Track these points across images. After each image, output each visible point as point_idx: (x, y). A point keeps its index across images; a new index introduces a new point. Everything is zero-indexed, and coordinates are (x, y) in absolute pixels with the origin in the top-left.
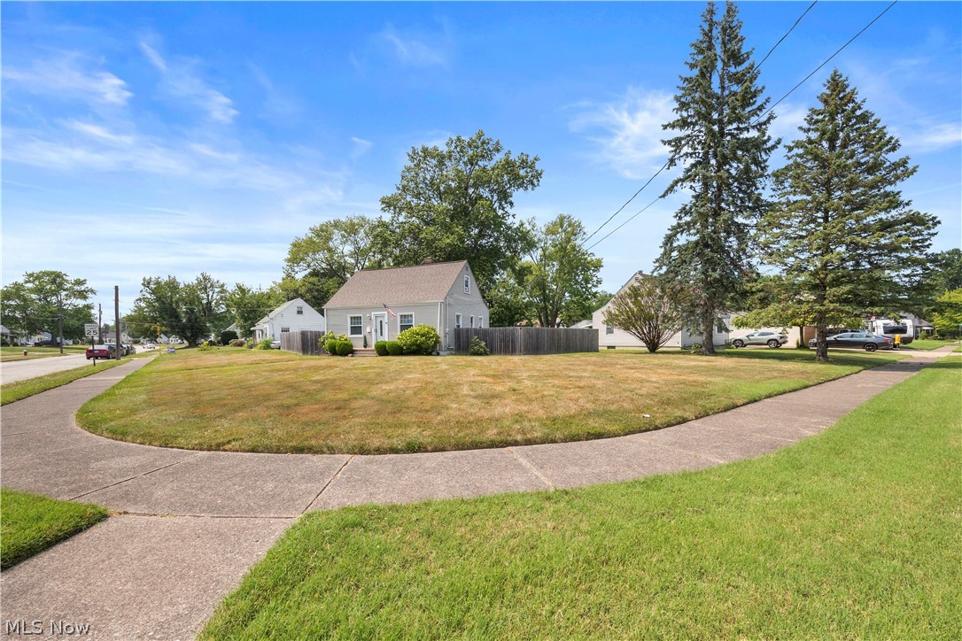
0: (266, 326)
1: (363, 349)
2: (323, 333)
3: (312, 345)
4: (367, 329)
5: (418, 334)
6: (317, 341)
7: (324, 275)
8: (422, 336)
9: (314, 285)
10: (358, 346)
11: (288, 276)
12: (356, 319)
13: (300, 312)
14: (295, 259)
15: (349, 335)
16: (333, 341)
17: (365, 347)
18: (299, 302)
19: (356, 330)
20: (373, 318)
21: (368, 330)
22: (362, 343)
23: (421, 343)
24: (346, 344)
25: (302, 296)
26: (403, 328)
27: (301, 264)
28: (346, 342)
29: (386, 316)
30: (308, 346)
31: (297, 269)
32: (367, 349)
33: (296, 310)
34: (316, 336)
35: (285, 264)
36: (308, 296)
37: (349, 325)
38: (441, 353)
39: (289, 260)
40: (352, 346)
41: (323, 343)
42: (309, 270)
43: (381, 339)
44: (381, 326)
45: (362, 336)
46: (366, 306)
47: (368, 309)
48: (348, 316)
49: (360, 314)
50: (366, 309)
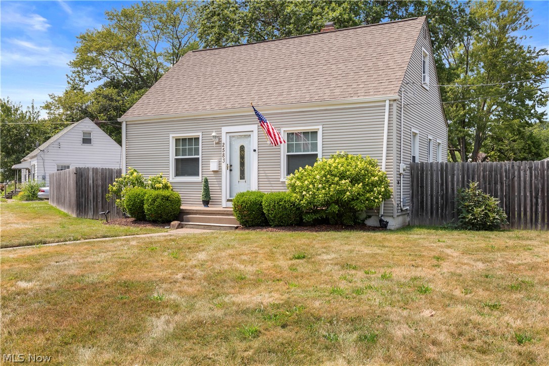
0: (34, 162)
1: (202, 208)
2: (119, 173)
3: (95, 198)
4: (211, 164)
5: (342, 176)
6: (105, 190)
7: (127, 86)
8: (354, 180)
9: (111, 99)
10: (192, 202)
11: (74, 88)
12: (187, 144)
13: (87, 141)
14: (84, 63)
15: (170, 177)
16: (137, 189)
17: (206, 203)
18: (87, 125)
19: (187, 166)
20: (225, 139)
21: (213, 166)
22: (199, 195)
23: (354, 199)
24: (167, 198)
25: (92, 117)
26: (295, 162)
27: (94, 69)
28: (166, 193)
29: (255, 136)
30: (87, 199)
31: (87, 78)
32: (210, 208)
33: (81, 137)
34: (104, 179)
35: (70, 70)
36: (102, 118)
37: (172, 157)
38: (393, 223)
39: (75, 64)
40: (178, 202)
41: (118, 194)
42: (105, 80)
43: (241, 188)
44: (242, 157)
45: (198, 179)
46: (210, 115)
47: (213, 121)
48: (171, 136)
49: (197, 132)
50: (211, 121)
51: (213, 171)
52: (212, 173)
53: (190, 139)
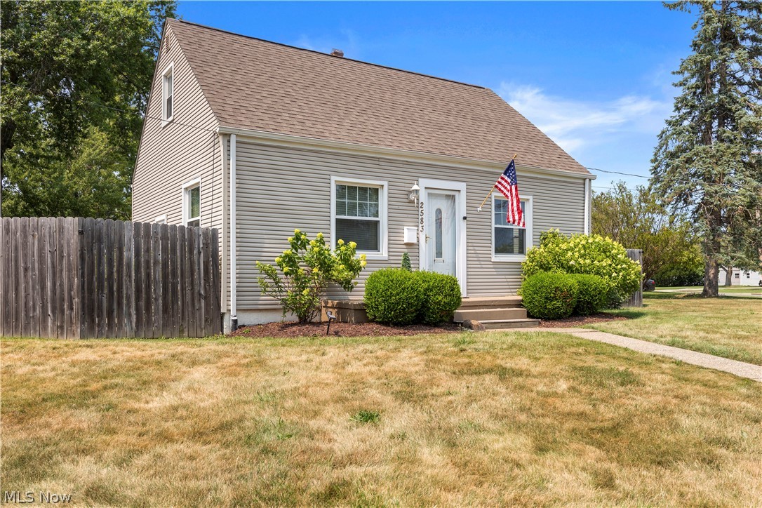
4: (404, 233)
12: (356, 196)
20: (423, 197)
37: (334, 216)
45: (379, 255)
46: (401, 156)
47: (405, 166)
48: (334, 179)
49: (380, 180)
50: (401, 166)
51: (406, 244)
52: (404, 246)
53: (363, 190)
